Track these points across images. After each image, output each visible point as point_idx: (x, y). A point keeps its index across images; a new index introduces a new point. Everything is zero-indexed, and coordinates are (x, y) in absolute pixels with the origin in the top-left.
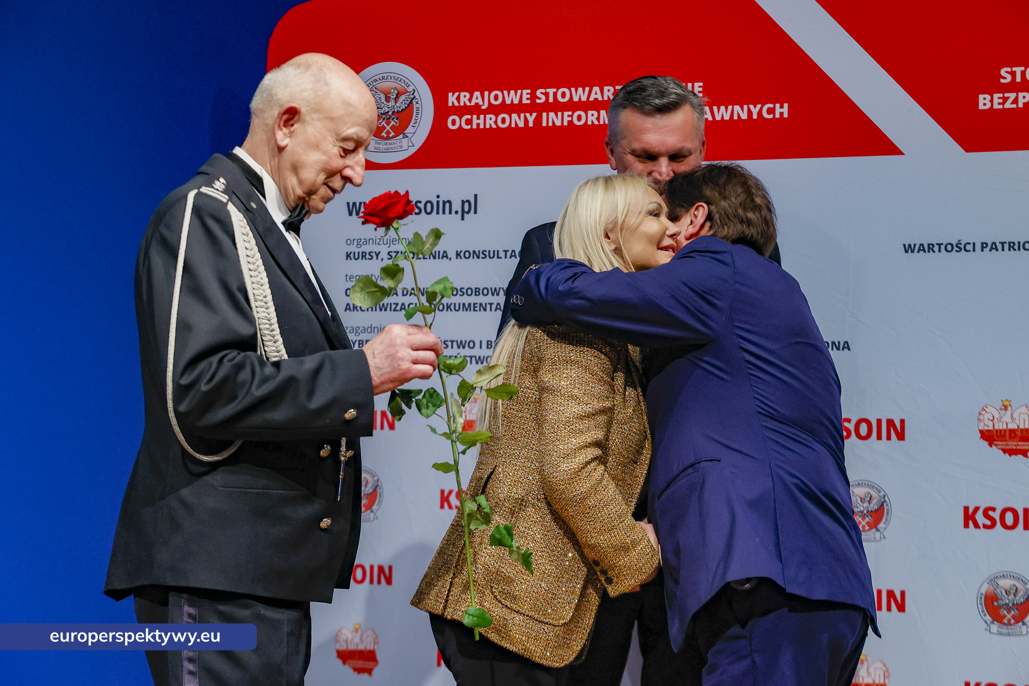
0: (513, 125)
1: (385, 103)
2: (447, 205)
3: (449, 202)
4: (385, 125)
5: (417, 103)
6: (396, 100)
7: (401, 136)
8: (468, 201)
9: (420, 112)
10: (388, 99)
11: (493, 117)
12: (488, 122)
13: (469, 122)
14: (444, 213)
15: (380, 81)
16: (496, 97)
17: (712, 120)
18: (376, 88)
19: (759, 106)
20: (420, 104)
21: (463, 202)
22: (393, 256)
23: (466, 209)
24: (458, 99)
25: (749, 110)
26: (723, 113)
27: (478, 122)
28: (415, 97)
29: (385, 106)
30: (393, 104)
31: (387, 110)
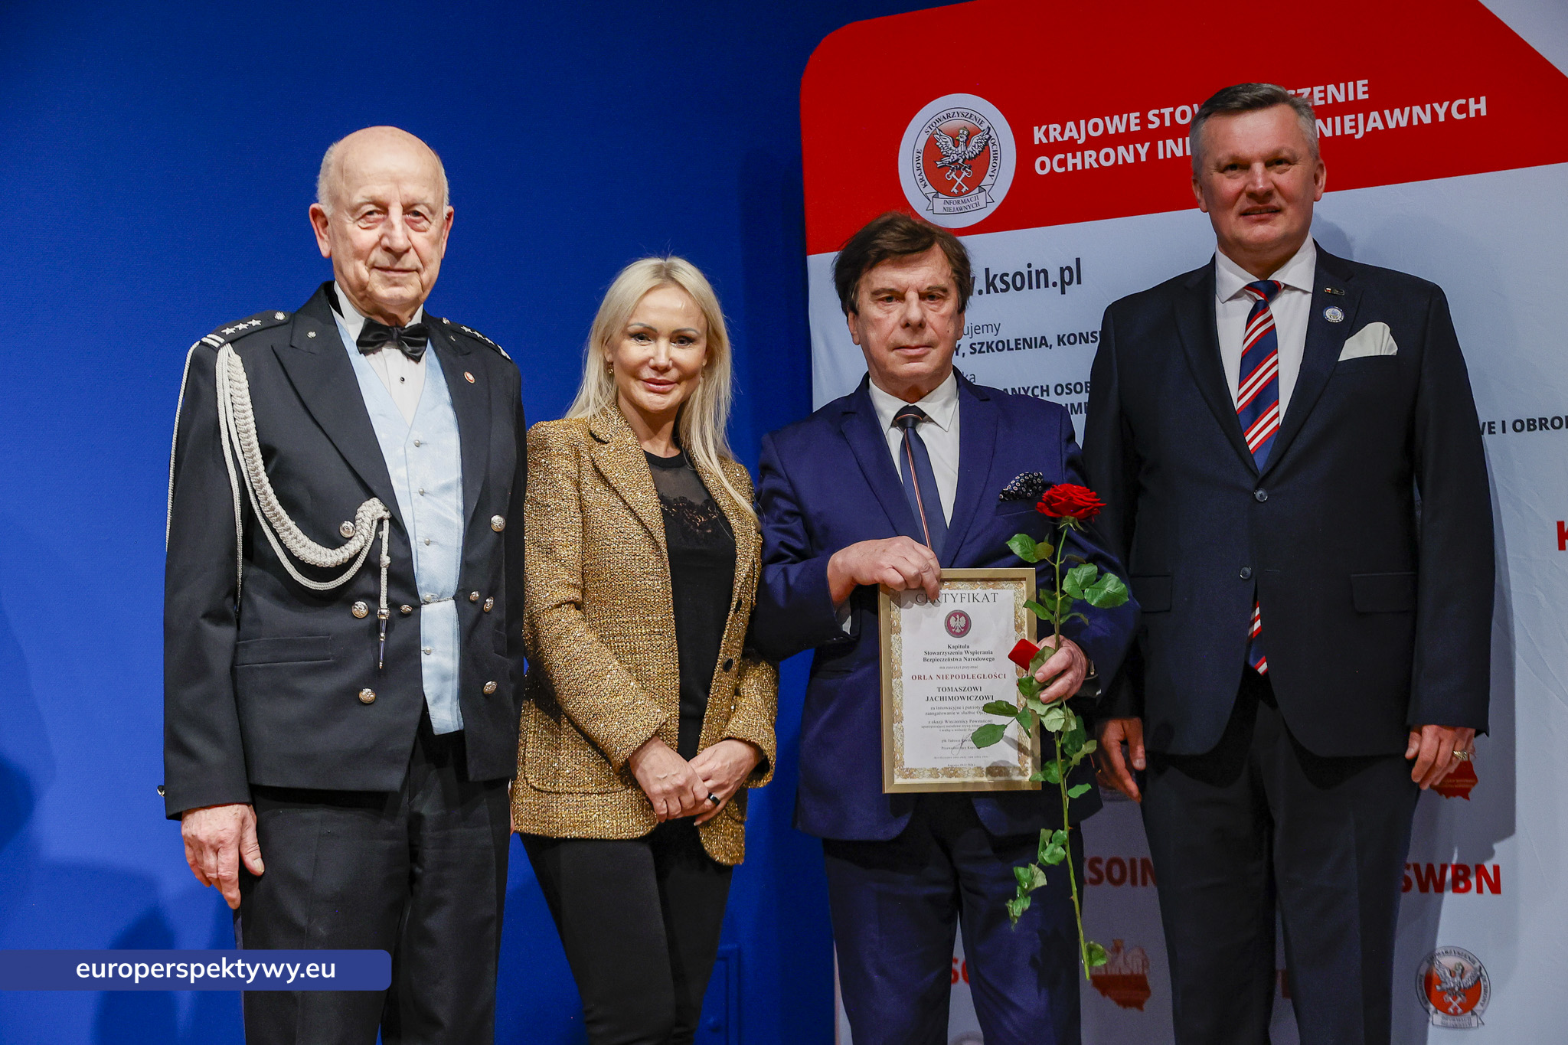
0: (1120, 162)
1: (953, 148)
2: (1042, 275)
3: (1045, 271)
4: (955, 177)
5: (994, 144)
6: (967, 143)
7: (977, 190)
8: (1069, 268)
9: (999, 155)
10: (956, 143)
11: (1094, 153)
12: (1087, 160)
13: (1063, 163)
14: (1038, 287)
15: (945, 121)
16: (1096, 127)
17: (1383, 128)
18: (939, 130)
19: (1446, 104)
20: (998, 145)
21: (1062, 270)
22: (978, 350)
23: (1067, 279)
24: (1046, 133)
25: (1433, 110)
26: (1397, 119)
27: (1074, 161)
28: (991, 137)
29: (954, 153)
30: (964, 148)
31: (956, 157)
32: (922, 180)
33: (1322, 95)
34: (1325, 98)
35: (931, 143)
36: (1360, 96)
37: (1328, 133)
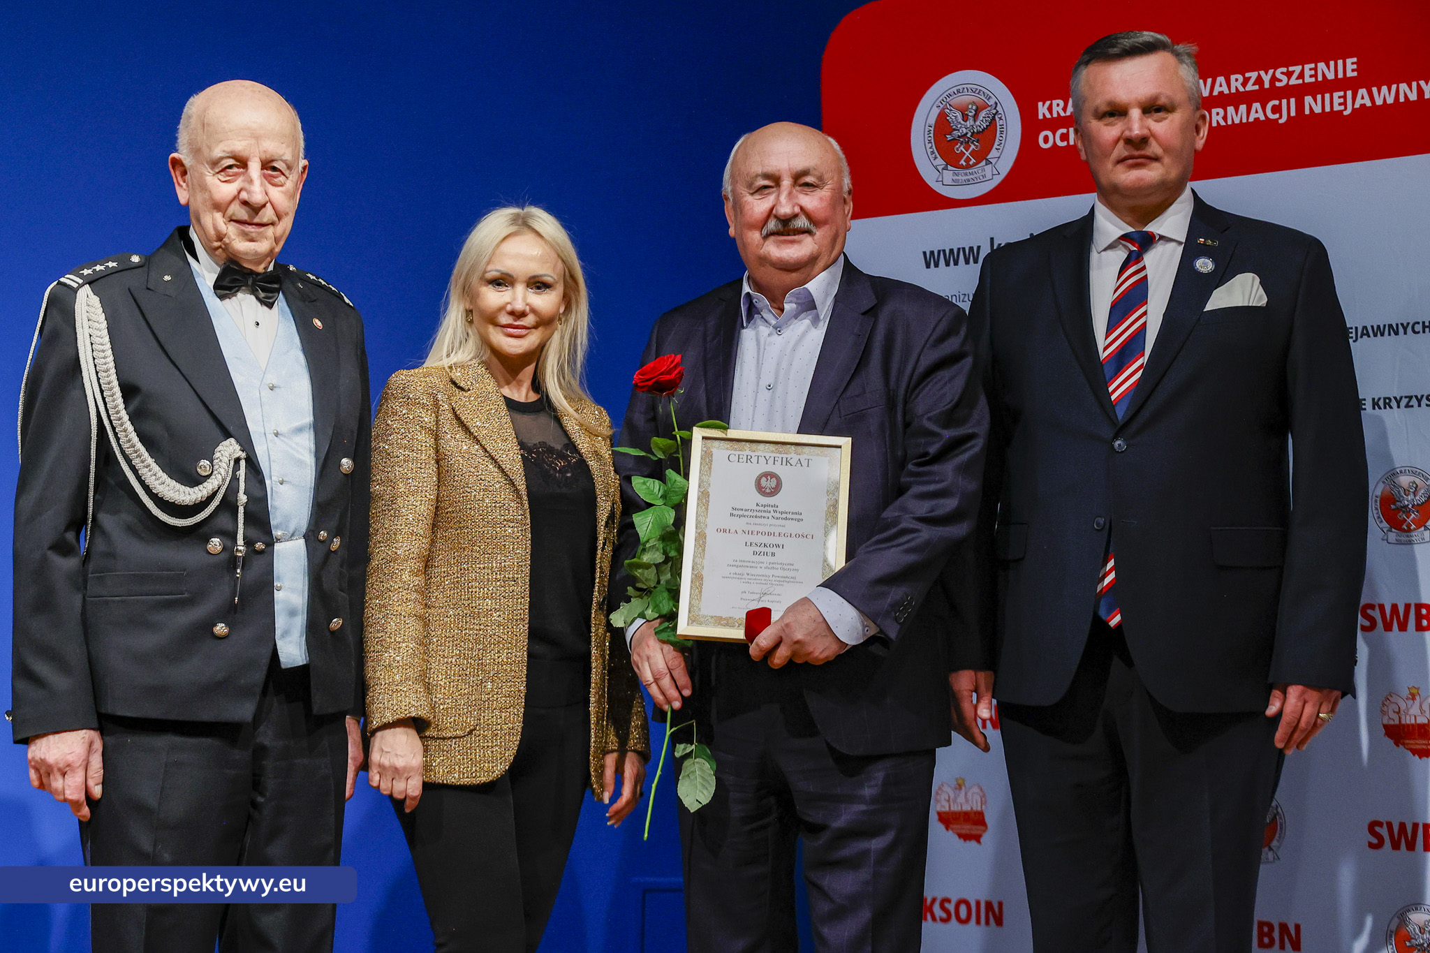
1: (963, 122)
4: (964, 150)
5: (1000, 119)
6: (975, 117)
7: (984, 163)
9: (1005, 130)
10: (965, 118)
13: (1065, 137)
15: (955, 96)
17: (1370, 105)
18: (950, 105)
20: (1004, 119)
24: (1050, 109)
25: (1419, 88)
26: (1385, 95)
28: (997, 112)
29: (963, 127)
30: (972, 123)
31: (965, 131)
32: (933, 153)
33: (1313, 73)
34: (1315, 76)
35: (942, 117)
36: (1350, 74)
37: (1318, 110)
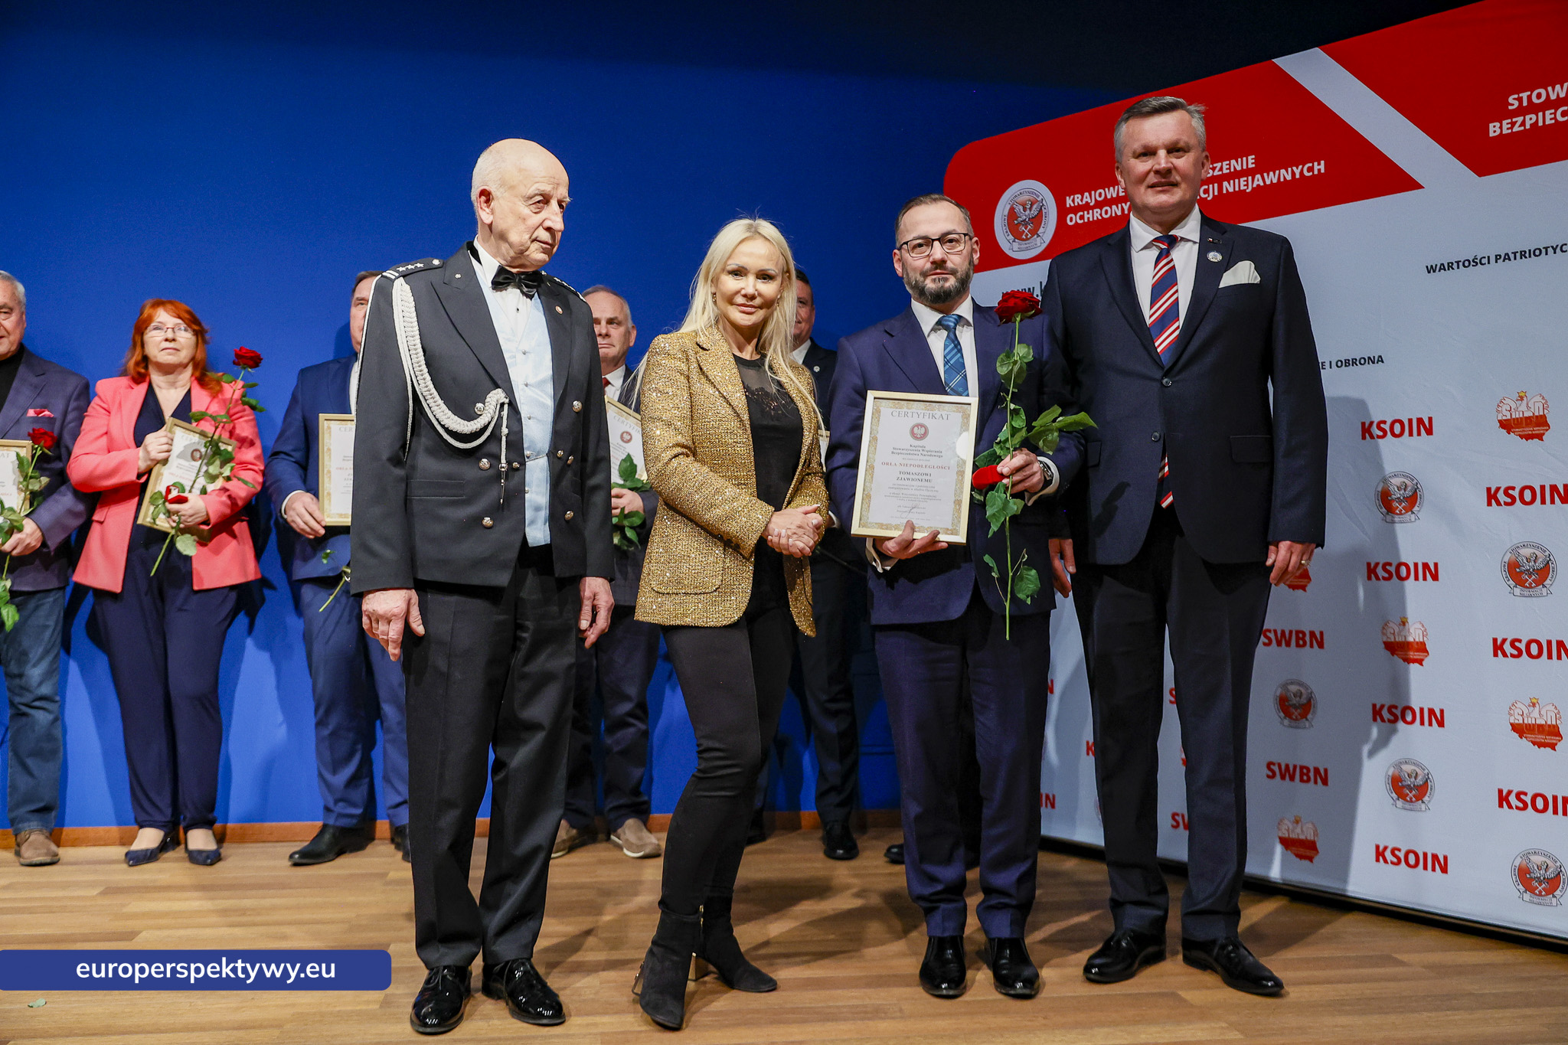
0: (1114, 215)
1: (1023, 212)
4: (1024, 229)
5: (1045, 208)
6: (1030, 209)
7: (1036, 236)
9: (1048, 215)
10: (1025, 210)
11: (1099, 210)
12: (1096, 215)
13: (1082, 217)
15: (1019, 197)
16: (1100, 195)
17: (1263, 184)
18: (1016, 202)
19: (1301, 167)
20: (1047, 209)
24: (1073, 201)
25: (1293, 172)
26: (1271, 178)
27: (1089, 216)
28: (1043, 204)
29: (1024, 216)
30: (1029, 212)
31: (1025, 217)
32: (1007, 232)
33: (1228, 166)
34: (1229, 169)
35: (1012, 209)
36: (1251, 166)
37: (1231, 190)
